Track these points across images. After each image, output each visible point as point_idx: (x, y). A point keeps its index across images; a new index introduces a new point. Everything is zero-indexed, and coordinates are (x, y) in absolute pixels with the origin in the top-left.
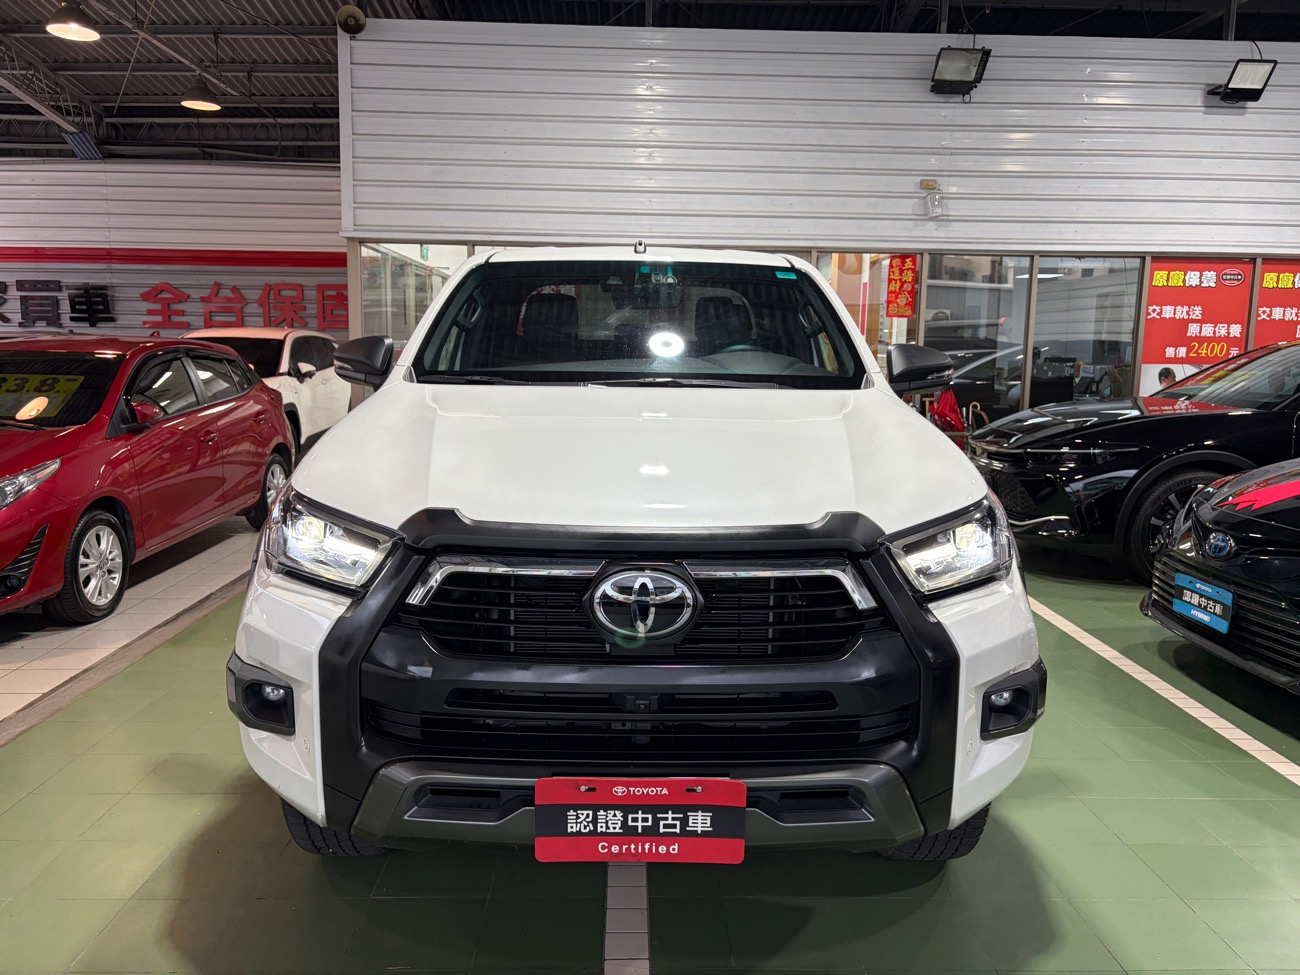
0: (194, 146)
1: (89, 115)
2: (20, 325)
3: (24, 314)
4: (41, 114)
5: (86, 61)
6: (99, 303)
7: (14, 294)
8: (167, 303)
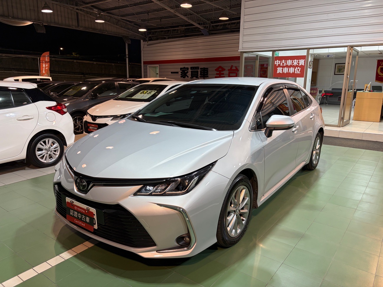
0: (229, 29)
1: (207, 24)
2: (191, 78)
3: (192, 75)
4: (195, 26)
5: (205, 10)
6: (206, 73)
7: (190, 70)
8: (220, 71)
